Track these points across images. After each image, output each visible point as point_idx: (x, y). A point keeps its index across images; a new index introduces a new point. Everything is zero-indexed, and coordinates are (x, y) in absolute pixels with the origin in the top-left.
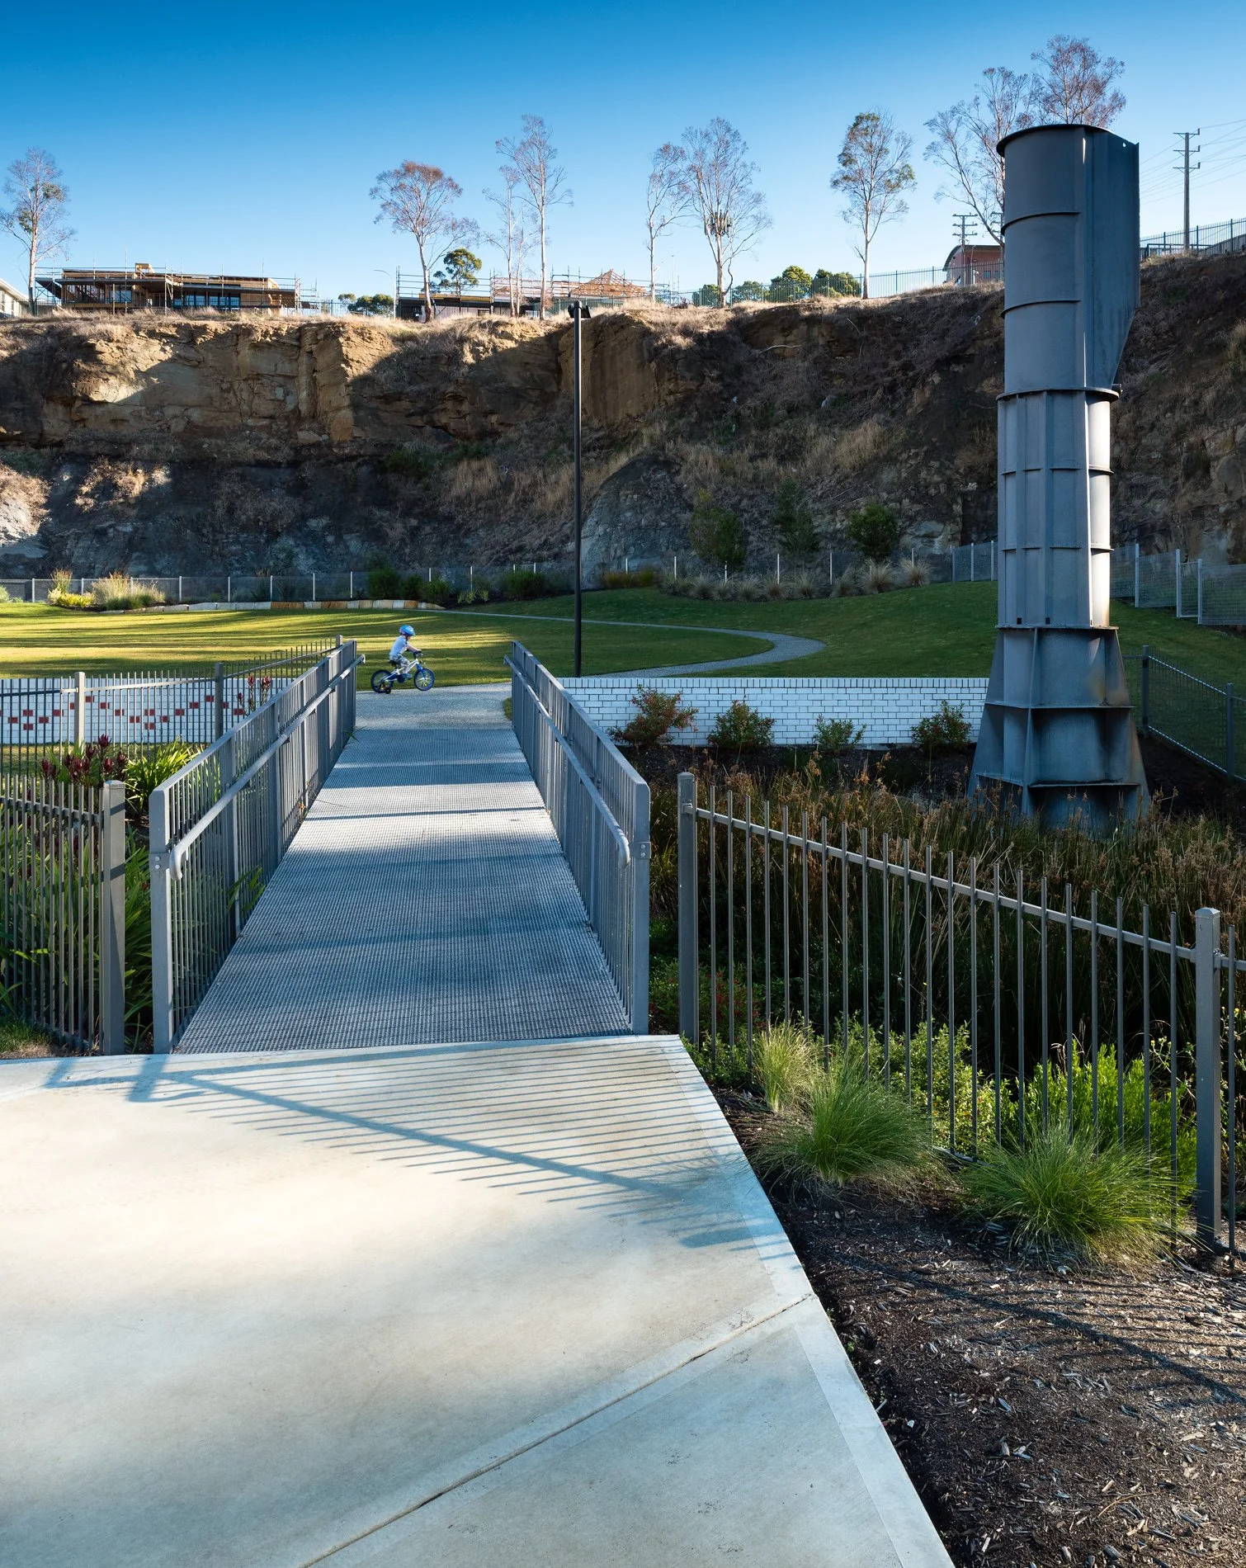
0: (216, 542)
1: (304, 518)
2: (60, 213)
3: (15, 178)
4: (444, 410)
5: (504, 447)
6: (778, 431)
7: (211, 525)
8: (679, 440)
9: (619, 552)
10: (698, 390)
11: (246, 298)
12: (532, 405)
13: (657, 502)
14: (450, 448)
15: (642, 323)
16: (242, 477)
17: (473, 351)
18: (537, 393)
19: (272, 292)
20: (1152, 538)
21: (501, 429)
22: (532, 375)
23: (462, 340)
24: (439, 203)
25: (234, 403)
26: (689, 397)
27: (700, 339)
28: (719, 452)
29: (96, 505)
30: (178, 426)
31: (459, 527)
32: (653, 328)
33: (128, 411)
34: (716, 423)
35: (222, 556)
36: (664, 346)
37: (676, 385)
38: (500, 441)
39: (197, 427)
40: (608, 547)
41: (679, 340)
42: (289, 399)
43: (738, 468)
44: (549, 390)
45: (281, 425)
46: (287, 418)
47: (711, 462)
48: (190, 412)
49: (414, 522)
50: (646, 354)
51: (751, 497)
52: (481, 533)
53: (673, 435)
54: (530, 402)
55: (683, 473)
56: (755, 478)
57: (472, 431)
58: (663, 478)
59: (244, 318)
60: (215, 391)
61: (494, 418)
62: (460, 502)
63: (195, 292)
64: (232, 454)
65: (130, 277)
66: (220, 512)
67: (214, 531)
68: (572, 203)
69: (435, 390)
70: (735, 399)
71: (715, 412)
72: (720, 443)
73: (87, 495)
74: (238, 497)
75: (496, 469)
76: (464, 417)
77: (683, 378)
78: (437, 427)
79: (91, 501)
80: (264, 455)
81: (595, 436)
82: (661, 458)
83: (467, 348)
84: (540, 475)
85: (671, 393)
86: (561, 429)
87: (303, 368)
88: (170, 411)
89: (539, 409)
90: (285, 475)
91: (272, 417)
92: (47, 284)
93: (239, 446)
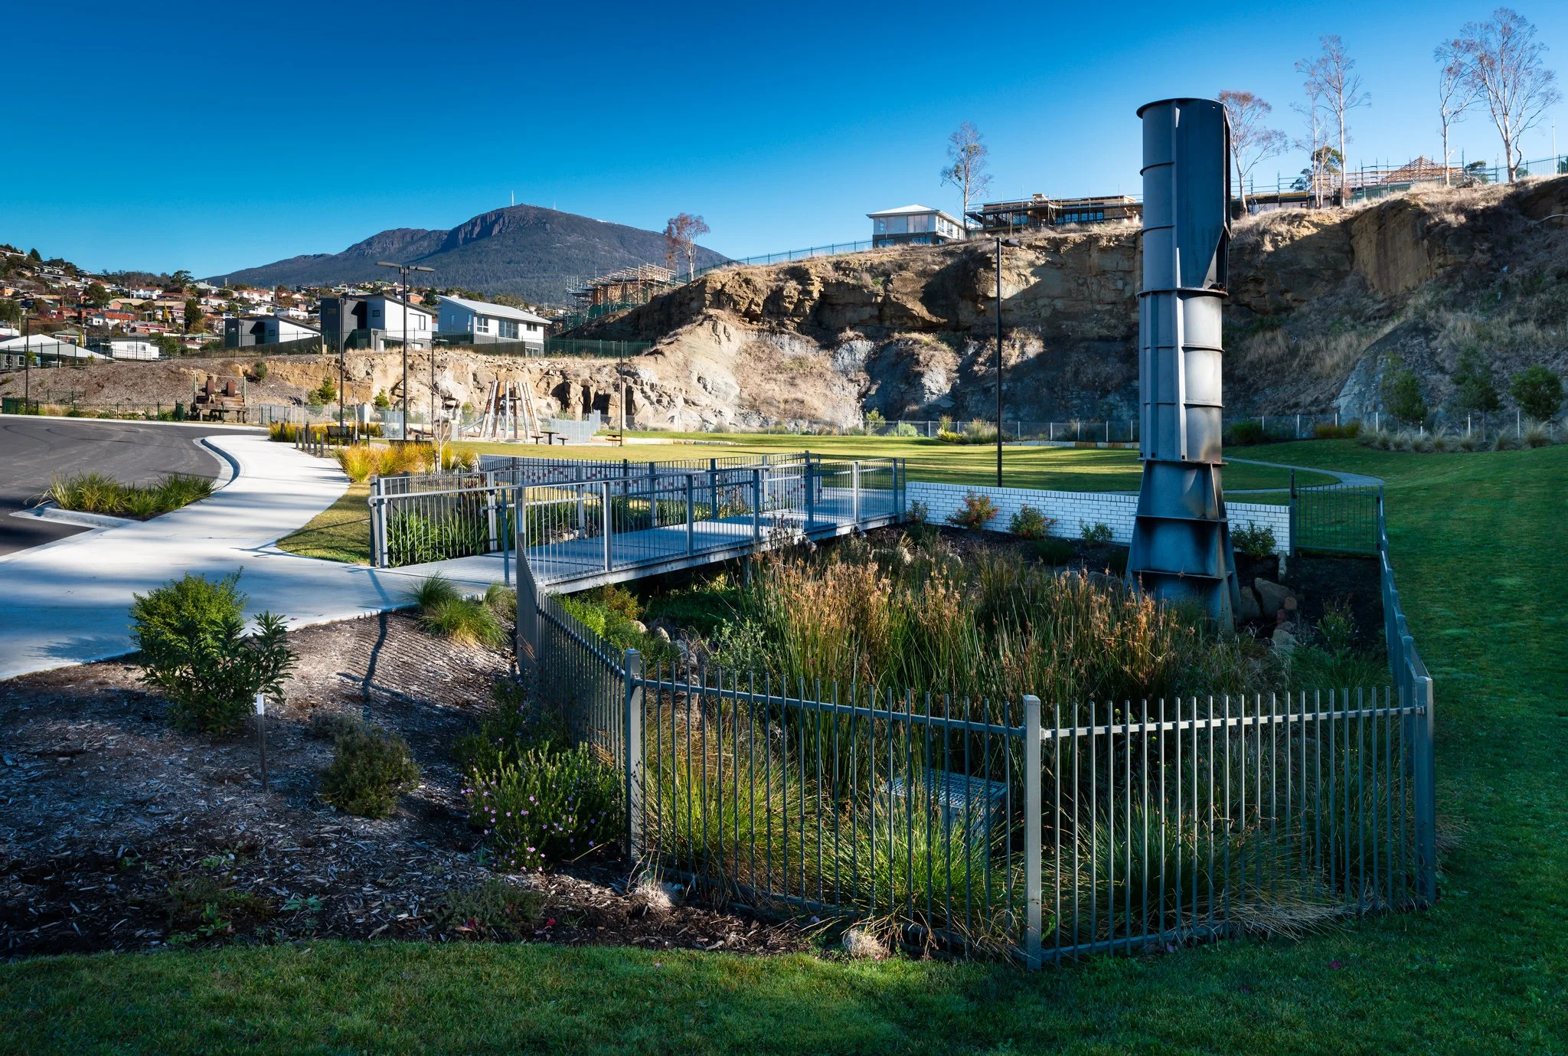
0: (1063, 398)
2: (984, 163)
3: (953, 144)
4: (1247, 291)
5: (1296, 320)
6: (1543, 297)
7: (1062, 385)
8: (1442, 309)
9: (1369, 409)
10: (1467, 263)
11: (1108, 213)
12: (1324, 283)
13: (1410, 365)
14: (1251, 322)
15: (1418, 205)
16: (1087, 349)
17: (1274, 242)
18: (1330, 272)
19: (1127, 206)
21: (1294, 304)
22: (1326, 257)
23: (1264, 232)
24: (1252, 120)
25: (1087, 294)
26: (1458, 268)
27: (1472, 215)
28: (1479, 318)
29: (986, 371)
30: (1046, 313)
31: (1250, 386)
32: (1428, 209)
33: (1012, 303)
34: (1482, 291)
35: (1066, 408)
36: (1437, 224)
37: (1445, 259)
38: (1293, 315)
39: (1060, 312)
40: (1361, 405)
41: (1450, 218)
42: (1128, 288)
43: (1495, 333)
44: (1341, 269)
45: (1121, 308)
46: (1125, 303)
47: (1468, 328)
48: (1055, 302)
50: (1419, 233)
51: (1504, 360)
52: (1268, 391)
53: (1434, 306)
54: (1322, 280)
55: (1439, 339)
56: (1512, 342)
57: (1270, 307)
58: (1421, 343)
59: (1095, 229)
60: (1073, 285)
61: (1289, 296)
62: (1253, 366)
63: (1071, 212)
64: (1082, 332)
65: (1026, 204)
66: (1069, 375)
67: (1063, 389)
68: (1370, 104)
69: (1239, 275)
70: (1505, 269)
71: (1481, 281)
72: (1483, 310)
73: (982, 364)
74: (1083, 364)
75: (1286, 338)
76: (1264, 296)
77: (1452, 252)
78: (1241, 305)
79: (983, 368)
80: (1104, 332)
81: (1377, 307)
82: (1421, 326)
83: (1267, 239)
84: (1323, 343)
85: (1441, 266)
86: (1348, 303)
87: (1138, 263)
88: (1041, 302)
89: (1330, 286)
90: (1119, 347)
91: (1114, 303)
92: (973, 216)
93: (1087, 326)
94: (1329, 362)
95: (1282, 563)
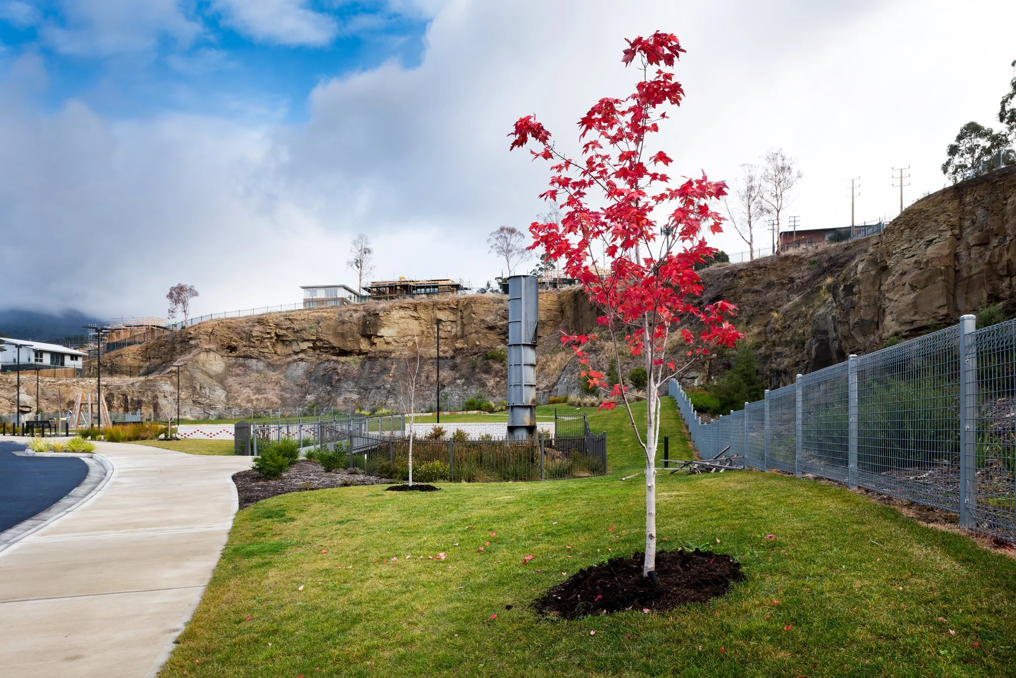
0: (421, 390)
1: (455, 379)
2: (371, 259)
3: (353, 247)
11: (441, 289)
16: (433, 364)
19: (452, 286)
20: (780, 376)
28: (618, 345)
30: (410, 344)
35: (423, 396)
39: (416, 343)
40: (567, 387)
42: (453, 330)
44: (558, 320)
45: (450, 341)
46: (451, 338)
47: (613, 349)
48: (414, 338)
49: (498, 379)
55: (601, 354)
59: (435, 298)
60: (424, 329)
63: (421, 288)
64: (429, 354)
66: (423, 378)
67: (421, 386)
74: (431, 371)
80: (442, 355)
84: (549, 357)
87: (459, 317)
88: (407, 338)
89: (553, 329)
90: (450, 362)
91: (446, 338)
92: (365, 289)
93: (432, 351)
94: (553, 367)
95: (553, 442)
